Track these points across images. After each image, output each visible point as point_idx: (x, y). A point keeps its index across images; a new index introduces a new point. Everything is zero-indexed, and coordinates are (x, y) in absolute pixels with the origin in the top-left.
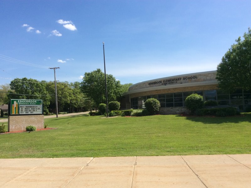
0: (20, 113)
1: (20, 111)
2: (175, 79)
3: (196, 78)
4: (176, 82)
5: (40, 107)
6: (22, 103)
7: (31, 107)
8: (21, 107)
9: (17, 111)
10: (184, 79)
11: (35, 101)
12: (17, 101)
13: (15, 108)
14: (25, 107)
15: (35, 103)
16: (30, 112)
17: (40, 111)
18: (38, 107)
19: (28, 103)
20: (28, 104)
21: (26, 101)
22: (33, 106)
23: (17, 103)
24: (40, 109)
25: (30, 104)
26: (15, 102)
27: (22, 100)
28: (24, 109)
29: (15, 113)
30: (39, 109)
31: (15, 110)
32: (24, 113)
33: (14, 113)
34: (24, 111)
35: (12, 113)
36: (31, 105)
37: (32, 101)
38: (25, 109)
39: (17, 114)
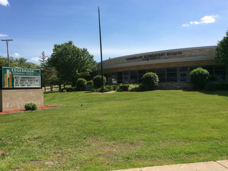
0: (15, 87)
1: (15, 83)
2: (158, 55)
3: (181, 54)
4: (159, 58)
5: (39, 79)
6: (17, 72)
7: (27, 78)
8: (15, 77)
9: (11, 83)
10: (168, 54)
11: (32, 70)
12: (10, 70)
13: (9, 79)
14: (21, 78)
15: (32, 73)
16: (27, 85)
17: (39, 83)
18: (36, 79)
19: (24, 72)
20: (23, 75)
21: (21, 71)
22: (30, 77)
23: (10, 73)
24: (39, 81)
25: (26, 74)
26: (8, 71)
27: (17, 69)
28: (19, 81)
29: (9, 86)
30: (37, 81)
31: (9, 82)
32: (20, 87)
33: (6, 86)
34: (19, 83)
35: (4, 86)
36: (28, 75)
37: (29, 70)
38: (21, 80)
39: (11, 87)
